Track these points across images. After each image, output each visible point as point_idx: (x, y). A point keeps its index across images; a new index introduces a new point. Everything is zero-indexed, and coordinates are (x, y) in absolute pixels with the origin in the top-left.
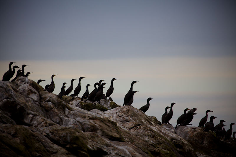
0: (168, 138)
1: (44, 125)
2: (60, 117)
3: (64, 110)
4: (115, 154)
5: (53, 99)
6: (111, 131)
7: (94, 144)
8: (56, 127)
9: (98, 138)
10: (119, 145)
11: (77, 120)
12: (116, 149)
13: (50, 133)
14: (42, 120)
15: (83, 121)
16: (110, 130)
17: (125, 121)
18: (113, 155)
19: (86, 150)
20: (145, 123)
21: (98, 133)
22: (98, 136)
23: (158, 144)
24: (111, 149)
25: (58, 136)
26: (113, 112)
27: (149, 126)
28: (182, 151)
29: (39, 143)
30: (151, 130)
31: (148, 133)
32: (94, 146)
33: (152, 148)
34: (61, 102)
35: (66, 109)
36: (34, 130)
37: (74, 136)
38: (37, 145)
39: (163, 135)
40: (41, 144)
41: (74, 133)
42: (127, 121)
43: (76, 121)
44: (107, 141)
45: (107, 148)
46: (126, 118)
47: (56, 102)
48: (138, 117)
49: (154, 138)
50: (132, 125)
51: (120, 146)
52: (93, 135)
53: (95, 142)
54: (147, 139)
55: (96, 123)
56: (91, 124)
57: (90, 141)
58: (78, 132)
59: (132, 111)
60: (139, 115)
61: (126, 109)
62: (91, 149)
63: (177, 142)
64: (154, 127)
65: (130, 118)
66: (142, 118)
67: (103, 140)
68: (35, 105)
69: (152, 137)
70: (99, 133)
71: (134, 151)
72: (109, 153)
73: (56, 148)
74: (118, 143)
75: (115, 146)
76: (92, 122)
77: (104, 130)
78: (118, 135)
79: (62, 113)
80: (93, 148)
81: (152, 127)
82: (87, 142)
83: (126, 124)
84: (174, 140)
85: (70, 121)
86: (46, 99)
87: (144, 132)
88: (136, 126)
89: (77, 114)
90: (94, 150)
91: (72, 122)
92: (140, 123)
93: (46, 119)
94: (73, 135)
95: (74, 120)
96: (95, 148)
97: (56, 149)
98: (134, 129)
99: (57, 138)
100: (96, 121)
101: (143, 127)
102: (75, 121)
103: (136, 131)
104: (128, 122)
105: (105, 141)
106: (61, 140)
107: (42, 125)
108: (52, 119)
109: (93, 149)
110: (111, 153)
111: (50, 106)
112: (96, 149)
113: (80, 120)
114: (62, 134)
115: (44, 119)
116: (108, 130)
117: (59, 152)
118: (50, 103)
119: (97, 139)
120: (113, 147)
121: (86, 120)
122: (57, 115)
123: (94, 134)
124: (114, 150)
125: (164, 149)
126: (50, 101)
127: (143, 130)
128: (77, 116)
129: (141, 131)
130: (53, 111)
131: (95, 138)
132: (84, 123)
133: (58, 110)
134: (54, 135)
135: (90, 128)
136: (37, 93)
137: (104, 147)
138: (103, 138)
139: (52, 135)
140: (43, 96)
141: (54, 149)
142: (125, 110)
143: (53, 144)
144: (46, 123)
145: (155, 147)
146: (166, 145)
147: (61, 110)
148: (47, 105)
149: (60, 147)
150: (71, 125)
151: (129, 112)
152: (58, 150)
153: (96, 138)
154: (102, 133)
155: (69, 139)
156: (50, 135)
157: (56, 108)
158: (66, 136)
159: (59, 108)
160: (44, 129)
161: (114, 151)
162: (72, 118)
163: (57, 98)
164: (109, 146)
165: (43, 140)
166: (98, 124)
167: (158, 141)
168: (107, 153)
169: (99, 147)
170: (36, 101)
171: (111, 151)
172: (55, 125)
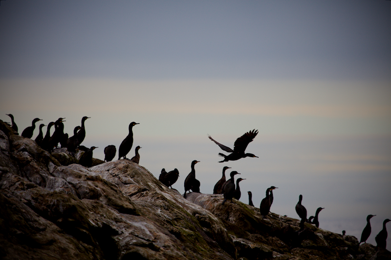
0: (188, 211)
1: (20, 187)
2: (41, 175)
3: (47, 165)
4: (130, 234)
5: (30, 147)
6: (121, 199)
7: (97, 219)
8: (38, 191)
9: (103, 209)
10: (133, 220)
11: (68, 180)
12: (130, 226)
13: (32, 200)
14: (16, 180)
15: (78, 182)
16: (119, 198)
17: (123, 183)
18: (126, 235)
19: (86, 226)
20: (153, 187)
21: (101, 201)
22: (102, 206)
23: (175, 219)
24: (123, 226)
25: (44, 205)
26: (103, 169)
27: (159, 191)
28: (210, 232)
29: (18, 214)
30: (163, 198)
31: (160, 202)
32: (98, 221)
33: (169, 226)
34: (43, 152)
35: (51, 163)
36: (8, 195)
37: (70, 205)
38: (15, 217)
39: (181, 206)
40: (21, 217)
41: (68, 200)
42: (125, 183)
43: (67, 183)
44: (116, 214)
45: (117, 225)
46: (124, 179)
47: (36, 152)
48: (143, 177)
49: (170, 211)
50: (134, 190)
51: (136, 222)
52: (95, 205)
53: (99, 215)
54: (159, 211)
55: (97, 186)
56: (89, 187)
57: (91, 213)
58: (75, 200)
59: (133, 168)
60: (143, 174)
61: (123, 165)
62: (93, 226)
63: (202, 218)
64: (166, 194)
65: (129, 179)
66: (148, 180)
67: (110, 213)
68: (3, 155)
69: (167, 210)
70: (103, 201)
71: (158, 231)
72: (120, 232)
73: (43, 223)
74: (131, 217)
75: (128, 222)
76: (92, 185)
77: (111, 197)
78: (130, 205)
79: (44, 169)
80: (97, 224)
81: (163, 193)
82: (87, 215)
83: (123, 188)
84: (197, 215)
85: (57, 182)
86: (19, 147)
87: (153, 201)
88: (140, 192)
89: (67, 172)
90: (99, 226)
91: (60, 183)
92: (146, 187)
93: (21, 178)
94: (67, 203)
95: (63, 180)
96: (100, 224)
97: (43, 225)
98: (137, 196)
99: (43, 208)
100: (96, 183)
101: (150, 193)
102: (65, 181)
103: (140, 198)
104: (126, 186)
105: (113, 214)
106: (49, 210)
107: (16, 186)
108: (30, 178)
109: (96, 226)
110: (122, 232)
111: (27, 158)
112: (101, 226)
113: (73, 181)
114: (51, 201)
115: (20, 179)
116: (115, 197)
117: (48, 229)
118: (26, 153)
119: (101, 211)
120: (125, 223)
121: (82, 181)
122: (38, 172)
123: (97, 202)
124: (128, 228)
125: (186, 228)
126: (27, 151)
127: (152, 198)
128: (67, 174)
129: (149, 199)
130: (30, 165)
131: (98, 208)
132: (79, 185)
133: (38, 165)
134: (39, 203)
135: (89, 193)
136: (6, 137)
137: (112, 223)
138: (110, 209)
139: (36, 202)
140: (15, 143)
141: (40, 224)
142: (121, 166)
143: (38, 217)
144: (22, 184)
145: (172, 225)
146: (187, 221)
147: (43, 164)
148: (21, 156)
149: (49, 222)
150: (59, 188)
151: (128, 170)
152: (47, 226)
153: (100, 209)
154: (108, 201)
155: (61, 209)
156: (32, 202)
157: (36, 162)
158: (58, 205)
159: (40, 162)
160: (22, 194)
161: (128, 230)
162: (60, 177)
163: (36, 147)
164: (120, 222)
165: (24, 211)
166: (100, 187)
167: (177, 216)
168: (118, 232)
169: (105, 222)
170: (5, 150)
171: (124, 229)
172: (36, 187)
